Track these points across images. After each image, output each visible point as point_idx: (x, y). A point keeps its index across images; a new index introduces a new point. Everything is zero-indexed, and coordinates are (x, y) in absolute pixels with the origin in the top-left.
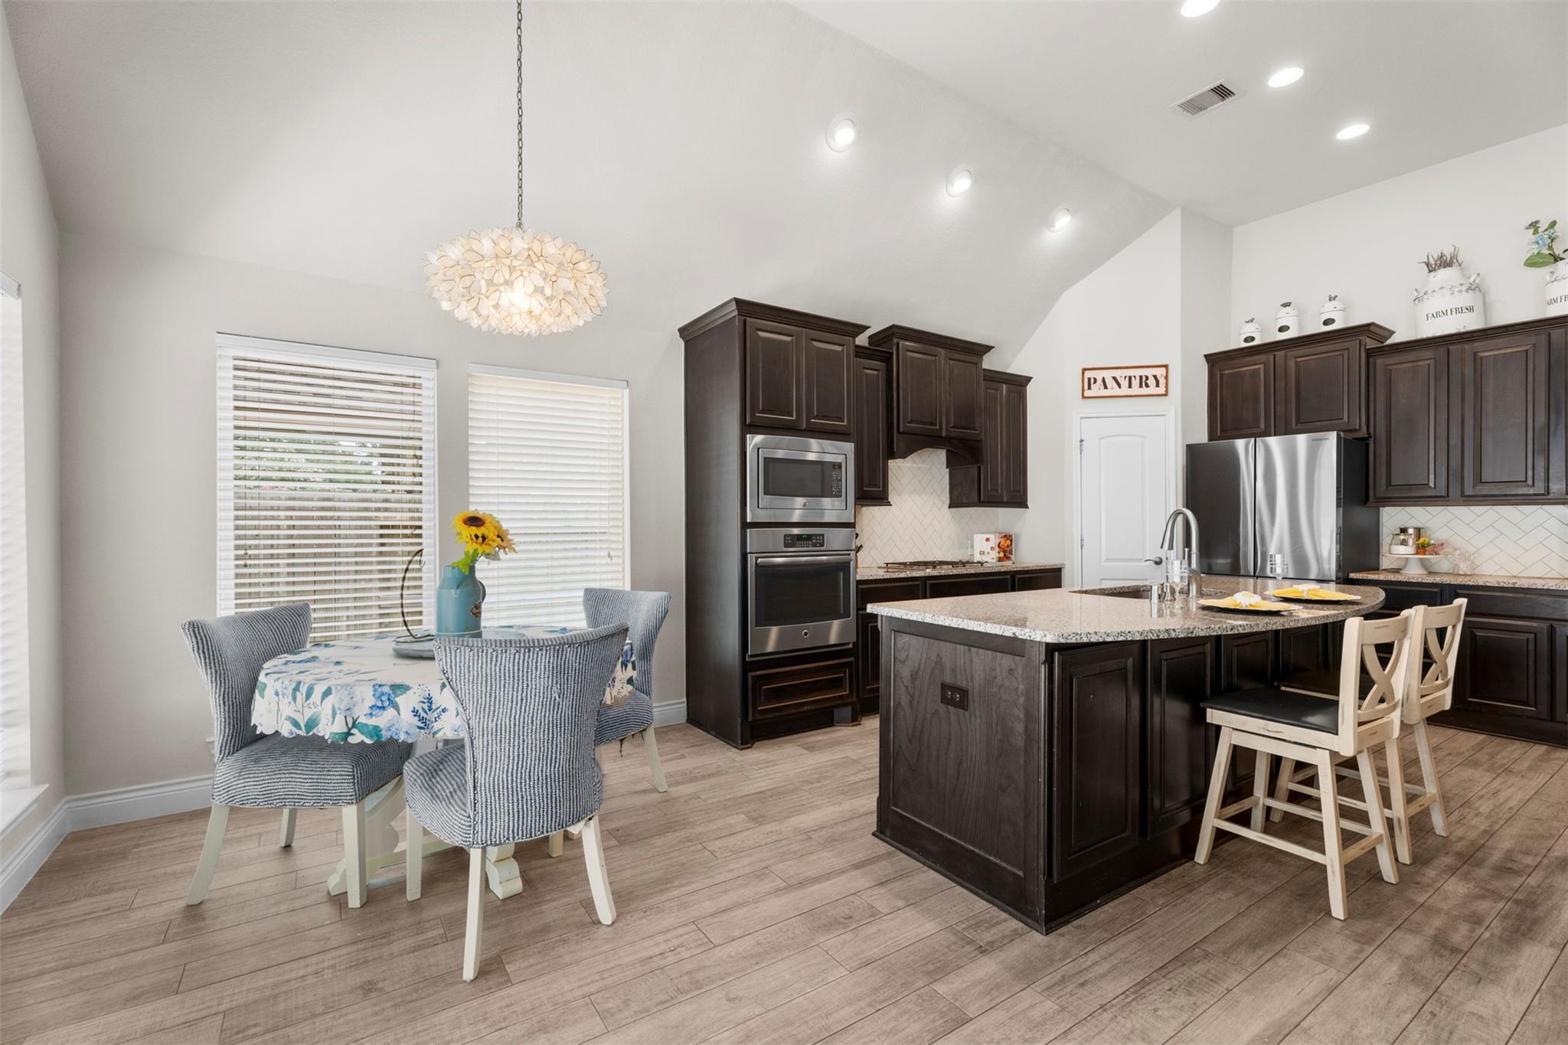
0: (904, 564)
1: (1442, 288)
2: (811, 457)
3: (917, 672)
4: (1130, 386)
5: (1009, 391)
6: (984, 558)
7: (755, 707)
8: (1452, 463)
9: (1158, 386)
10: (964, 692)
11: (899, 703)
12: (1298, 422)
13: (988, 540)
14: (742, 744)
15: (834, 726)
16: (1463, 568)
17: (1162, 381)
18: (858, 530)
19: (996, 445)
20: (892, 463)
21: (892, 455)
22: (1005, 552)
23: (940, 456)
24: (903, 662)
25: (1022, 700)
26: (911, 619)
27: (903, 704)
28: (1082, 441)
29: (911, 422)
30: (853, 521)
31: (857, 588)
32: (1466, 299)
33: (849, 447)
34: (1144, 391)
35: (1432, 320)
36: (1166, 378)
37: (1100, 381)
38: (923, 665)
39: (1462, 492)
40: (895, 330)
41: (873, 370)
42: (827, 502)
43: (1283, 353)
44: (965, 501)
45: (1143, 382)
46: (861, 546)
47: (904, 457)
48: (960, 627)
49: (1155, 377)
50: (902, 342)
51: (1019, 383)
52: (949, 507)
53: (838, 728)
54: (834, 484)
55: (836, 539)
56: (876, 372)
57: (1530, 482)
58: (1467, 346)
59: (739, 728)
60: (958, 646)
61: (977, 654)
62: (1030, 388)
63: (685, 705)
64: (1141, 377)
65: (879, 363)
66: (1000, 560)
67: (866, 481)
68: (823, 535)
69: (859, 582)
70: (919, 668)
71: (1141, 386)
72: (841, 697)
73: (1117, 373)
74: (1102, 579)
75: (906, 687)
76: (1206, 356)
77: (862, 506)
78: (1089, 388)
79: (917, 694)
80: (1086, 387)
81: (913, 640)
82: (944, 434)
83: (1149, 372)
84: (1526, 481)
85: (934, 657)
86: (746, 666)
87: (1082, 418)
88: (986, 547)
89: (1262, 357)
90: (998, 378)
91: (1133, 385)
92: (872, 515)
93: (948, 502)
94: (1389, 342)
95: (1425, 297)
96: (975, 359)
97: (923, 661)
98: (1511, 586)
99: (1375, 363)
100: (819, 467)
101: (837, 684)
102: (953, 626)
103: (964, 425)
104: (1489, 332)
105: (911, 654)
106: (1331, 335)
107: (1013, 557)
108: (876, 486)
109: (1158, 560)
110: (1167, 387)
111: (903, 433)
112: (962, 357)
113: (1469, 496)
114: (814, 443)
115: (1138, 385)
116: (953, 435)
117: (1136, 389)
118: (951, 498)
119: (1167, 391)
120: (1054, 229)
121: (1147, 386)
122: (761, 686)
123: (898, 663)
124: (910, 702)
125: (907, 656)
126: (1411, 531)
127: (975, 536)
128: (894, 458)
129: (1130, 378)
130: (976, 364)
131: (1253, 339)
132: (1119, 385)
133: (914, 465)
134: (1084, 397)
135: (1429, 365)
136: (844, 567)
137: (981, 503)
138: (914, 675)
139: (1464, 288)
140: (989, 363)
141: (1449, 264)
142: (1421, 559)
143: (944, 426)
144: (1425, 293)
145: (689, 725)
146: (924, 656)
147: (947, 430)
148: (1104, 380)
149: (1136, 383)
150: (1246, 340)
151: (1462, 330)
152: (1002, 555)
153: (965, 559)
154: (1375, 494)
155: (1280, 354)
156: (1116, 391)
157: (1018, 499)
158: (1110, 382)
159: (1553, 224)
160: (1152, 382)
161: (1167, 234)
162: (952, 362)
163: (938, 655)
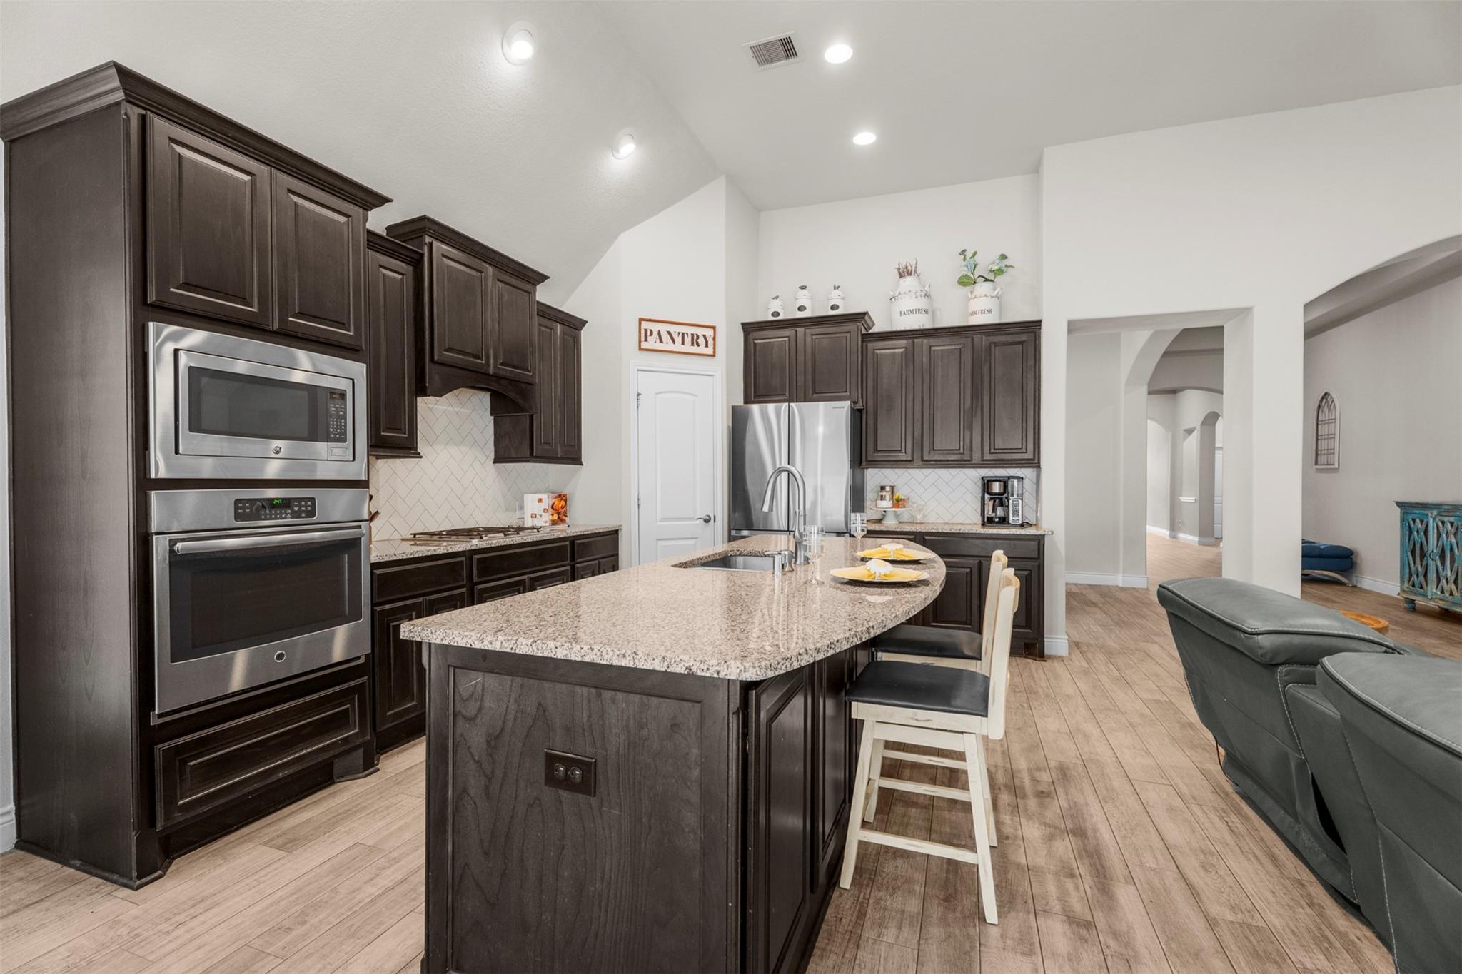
0: (439, 534)
1: (910, 291)
2: (298, 377)
3: (498, 737)
4: (683, 343)
5: (564, 333)
6: (538, 523)
7: (170, 801)
8: (916, 433)
9: (707, 346)
10: (589, 768)
11: (465, 790)
12: (814, 392)
13: (540, 500)
14: (139, 877)
15: (333, 783)
16: (919, 518)
17: (710, 341)
18: (372, 491)
19: (549, 390)
20: (422, 402)
21: (422, 391)
22: (559, 514)
23: (484, 399)
24: (471, 720)
25: (696, 773)
26: (491, 648)
27: (472, 792)
28: (639, 395)
29: (449, 350)
30: (364, 477)
31: (372, 573)
32: (921, 303)
33: (359, 370)
34: (695, 349)
35: (903, 316)
36: (714, 339)
37: (655, 334)
38: (510, 724)
39: (922, 457)
40: (428, 224)
41: (393, 272)
42: (321, 448)
43: (802, 329)
44: (513, 455)
45: (695, 340)
46: (377, 513)
47: (439, 394)
48: (587, 659)
49: (704, 336)
50: (436, 244)
51: (574, 325)
52: (494, 462)
53: (341, 785)
54: (332, 421)
55: (335, 505)
56: (400, 277)
57: (962, 451)
58: (925, 341)
59: (134, 850)
60: (579, 690)
61: (613, 701)
62: (584, 333)
63: (13, 816)
64: (693, 335)
65: (404, 265)
66: (554, 523)
67: (383, 424)
68: (313, 500)
69: (375, 566)
70: (502, 729)
71: (692, 344)
72: (346, 740)
73: (673, 328)
74: (658, 540)
75: (478, 762)
76: (743, 324)
77: (378, 457)
78: (646, 340)
79: (499, 773)
80: (643, 339)
81: (491, 681)
82: (491, 371)
83: (700, 331)
84: (959, 450)
85: (531, 709)
86: (147, 736)
87: (638, 370)
88: (538, 509)
89: (786, 332)
90: (549, 314)
91: (685, 343)
92: (390, 471)
93: (492, 456)
94: (871, 331)
95: (899, 297)
96: (528, 287)
97: (511, 717)
98: (958, 532)
99: (867, 346)
100: (305, 393)
101: (340, 721)
102: (573, 658)
103: (515, 363)
104: (940, 331)
105: (487, 704)
106: (836, 318)
107: (567, 519)
108: (398, 430)
109: (707, 518)
110: (714, 348)
111: (437, 363)
112: (514, 281)
113: (927, 461)
114: (303, 357)
115: (690, 344)
116: (501, 373)
117: (688, 348)
118: (496, 451)
119: (714, 352)
120: (616, 155)
121: (698, 345)
122: (184, 762)
123: (460, 722)
124: (487, 788)
125: (480, 709)
126: (888, 489)
127: (525, 495)
128: (426, 395)
129: (683, 334)
130: (529, 293)
131: (778, 314)
132: (674, 341)
133: (450, 408)
134: (641, 349)
135: (902, 352)
136: (353, 546)
137: (532, 457)
138: (494, 741)
139: (923, 294)
140: (543, 294)
141: (910, 274)
142: (895, 511)
143: (492, 361)
144: (899, 294)
145: (21, 853)
146: (513, 706)
147: (495, 367)
148: (659, 333)
149: (688, 340)
150: (773, 314)
151: (922, 328)
152: (556, 517)
153: (514, 523)
154: (866, 458)
155: (801, 330)
156: (671, 347)
157: (573, 456)
158: (665, 337)
159: (975, 254)
160: (701, 341)
161: (714, 198)
162: (501, 285)
163: (540, 704)
